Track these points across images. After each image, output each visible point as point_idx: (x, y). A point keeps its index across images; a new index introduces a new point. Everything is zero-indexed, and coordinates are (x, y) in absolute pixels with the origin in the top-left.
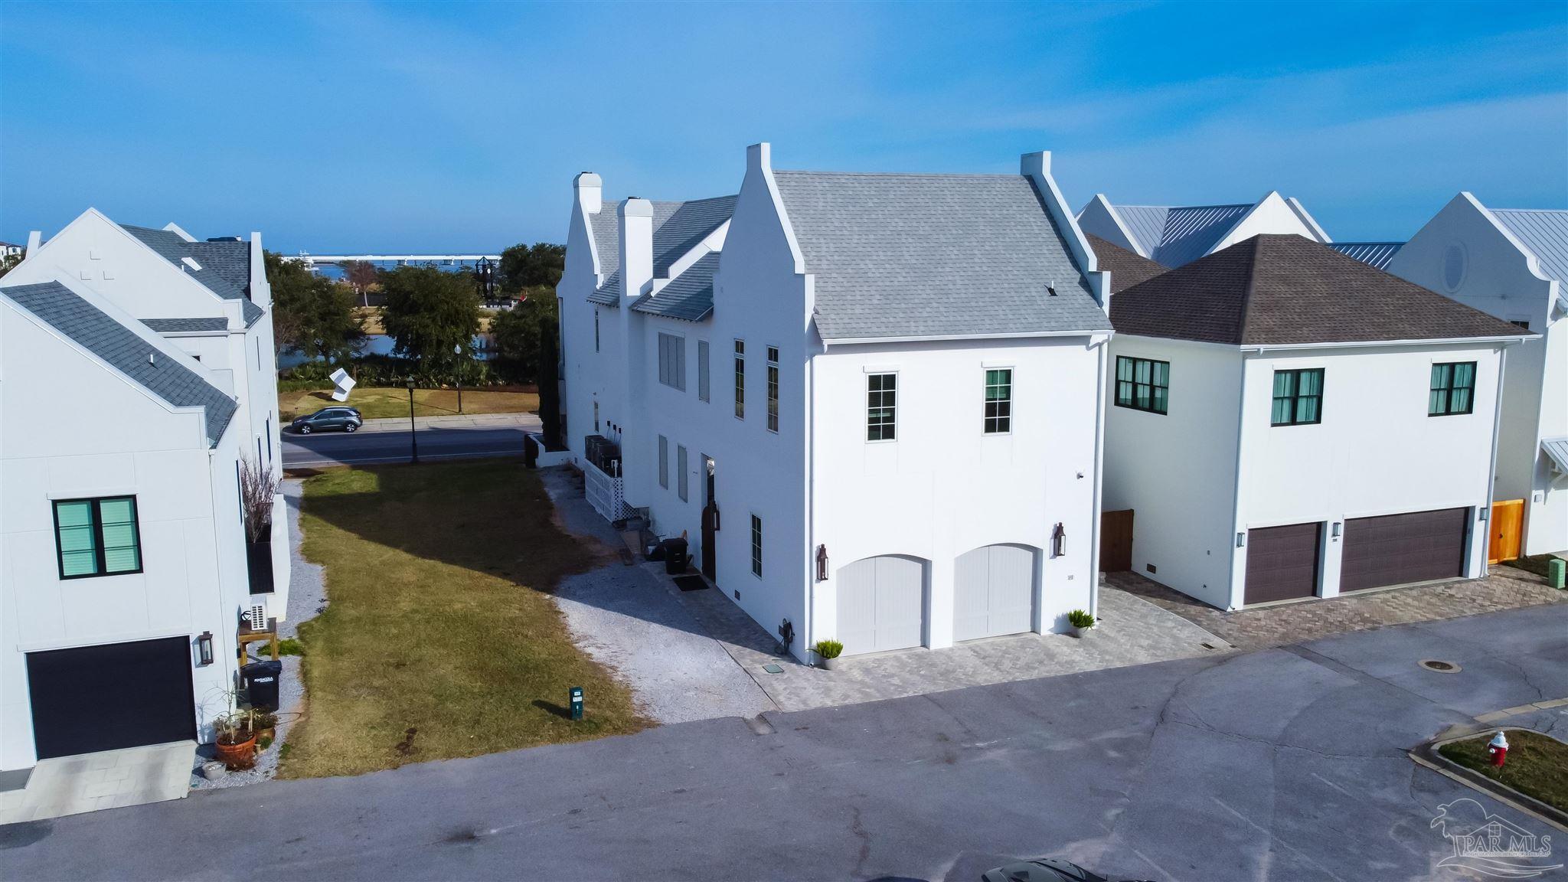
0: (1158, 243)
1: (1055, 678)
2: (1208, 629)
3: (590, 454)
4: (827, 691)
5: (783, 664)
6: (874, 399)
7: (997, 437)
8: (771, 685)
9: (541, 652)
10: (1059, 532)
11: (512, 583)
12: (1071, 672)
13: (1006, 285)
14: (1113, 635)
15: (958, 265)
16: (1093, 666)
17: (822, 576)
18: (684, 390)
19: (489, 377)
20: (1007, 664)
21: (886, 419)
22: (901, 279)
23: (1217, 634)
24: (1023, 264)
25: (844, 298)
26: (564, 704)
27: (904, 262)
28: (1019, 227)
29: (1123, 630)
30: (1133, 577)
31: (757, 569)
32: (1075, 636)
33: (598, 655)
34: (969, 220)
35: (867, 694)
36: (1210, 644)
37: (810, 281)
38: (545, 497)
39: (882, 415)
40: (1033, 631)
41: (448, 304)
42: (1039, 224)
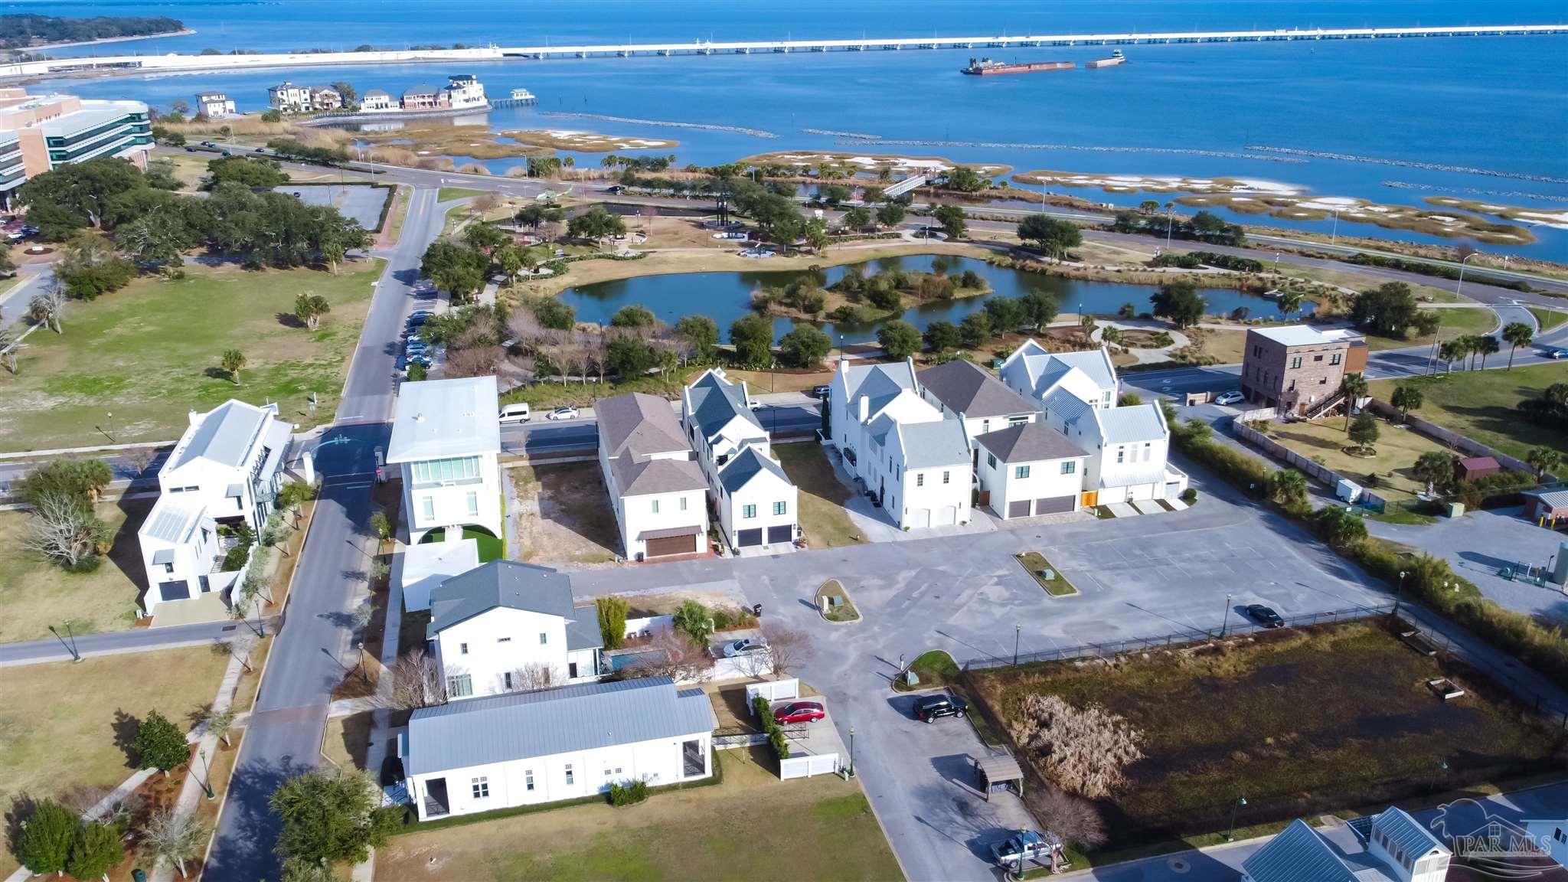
0: (1042, 373)
3: (844, 452)
4: (906, 537)
5: (898, 530)
6: (918, 478)
7: (946, 484)
8: (895, 535)
9: (847, 524)
10: (960, 504)
11: (835, 504)
13: (950, 453)
14: (972, 526)
15: (939, 448)
17: (906, 514)
18: (875, 456)
22: (926, 452)
24: (955, 447)
25: (913, 458)
26: (853, 537)
27: (927, 448)
28: (955, 436)
30: (988, 507)
31: (892, 507)
32: (963, 525)
33: (859, 526)
34: (943, 434)
35: (913, 538)
37: (906, 454)
38: (829, 462)
39: (920, 481)
40: (953, 525)
42: (961, 434)
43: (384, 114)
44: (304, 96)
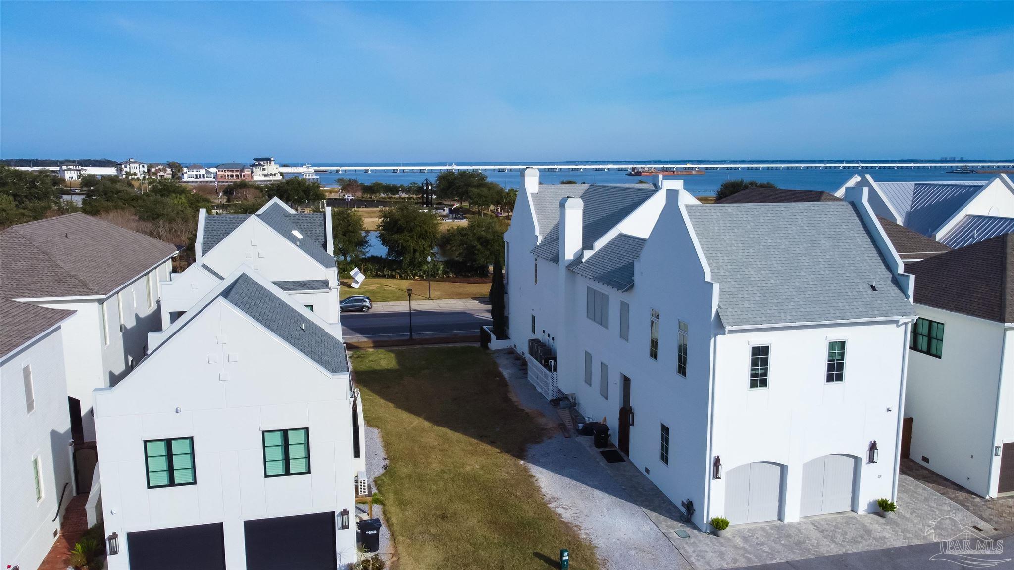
0: (909, 208)
1: (875, 551)
2: (975, 513)
3: (532, 352)
4: (722, 555)
5: (688, 530)
6: (754, 363)
7: (835, 385)
8: (684, 548)
9: (530, 512)
10: (873, 447)
11: (497, 450)
12: (885, 547)
13: (842, 284)
14: (908, 516)
15: (809, 270)
16: (898, 542)
17: (716, 476)
18: (607, 328)
19: (444, 272)
20: (839, 538)
21: (762, 375)
22: (773, 281)
23: (981, 517)
24: (852, 268)
25: (736, 296)
26: (554, 557)
27: (774, 269)
28: (849, 241)
29: (914, 512)
30: (911, 464)
31: (665, 458)
32: (882, 516)
33: (567, 515)
34: (814, 236)
35: (748, 559)
36: (979, 527)
37: (716, 287)
38: (500, 375)
39: (759, 372)
40: (852, 510)
41: (420, 226)
42: (861, 238)
43: (201, 182)
44: (142, 169)
